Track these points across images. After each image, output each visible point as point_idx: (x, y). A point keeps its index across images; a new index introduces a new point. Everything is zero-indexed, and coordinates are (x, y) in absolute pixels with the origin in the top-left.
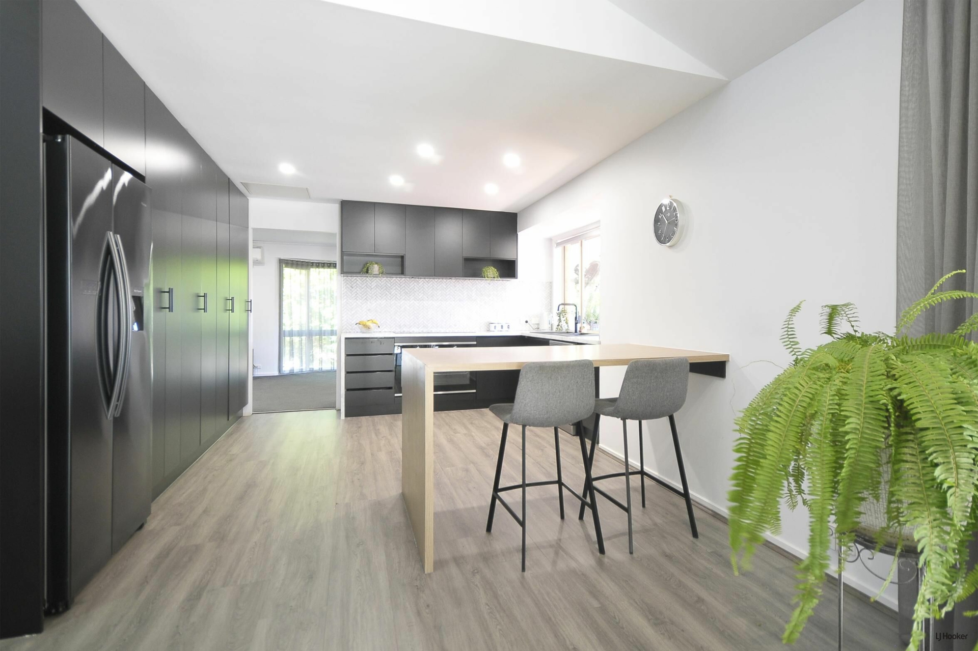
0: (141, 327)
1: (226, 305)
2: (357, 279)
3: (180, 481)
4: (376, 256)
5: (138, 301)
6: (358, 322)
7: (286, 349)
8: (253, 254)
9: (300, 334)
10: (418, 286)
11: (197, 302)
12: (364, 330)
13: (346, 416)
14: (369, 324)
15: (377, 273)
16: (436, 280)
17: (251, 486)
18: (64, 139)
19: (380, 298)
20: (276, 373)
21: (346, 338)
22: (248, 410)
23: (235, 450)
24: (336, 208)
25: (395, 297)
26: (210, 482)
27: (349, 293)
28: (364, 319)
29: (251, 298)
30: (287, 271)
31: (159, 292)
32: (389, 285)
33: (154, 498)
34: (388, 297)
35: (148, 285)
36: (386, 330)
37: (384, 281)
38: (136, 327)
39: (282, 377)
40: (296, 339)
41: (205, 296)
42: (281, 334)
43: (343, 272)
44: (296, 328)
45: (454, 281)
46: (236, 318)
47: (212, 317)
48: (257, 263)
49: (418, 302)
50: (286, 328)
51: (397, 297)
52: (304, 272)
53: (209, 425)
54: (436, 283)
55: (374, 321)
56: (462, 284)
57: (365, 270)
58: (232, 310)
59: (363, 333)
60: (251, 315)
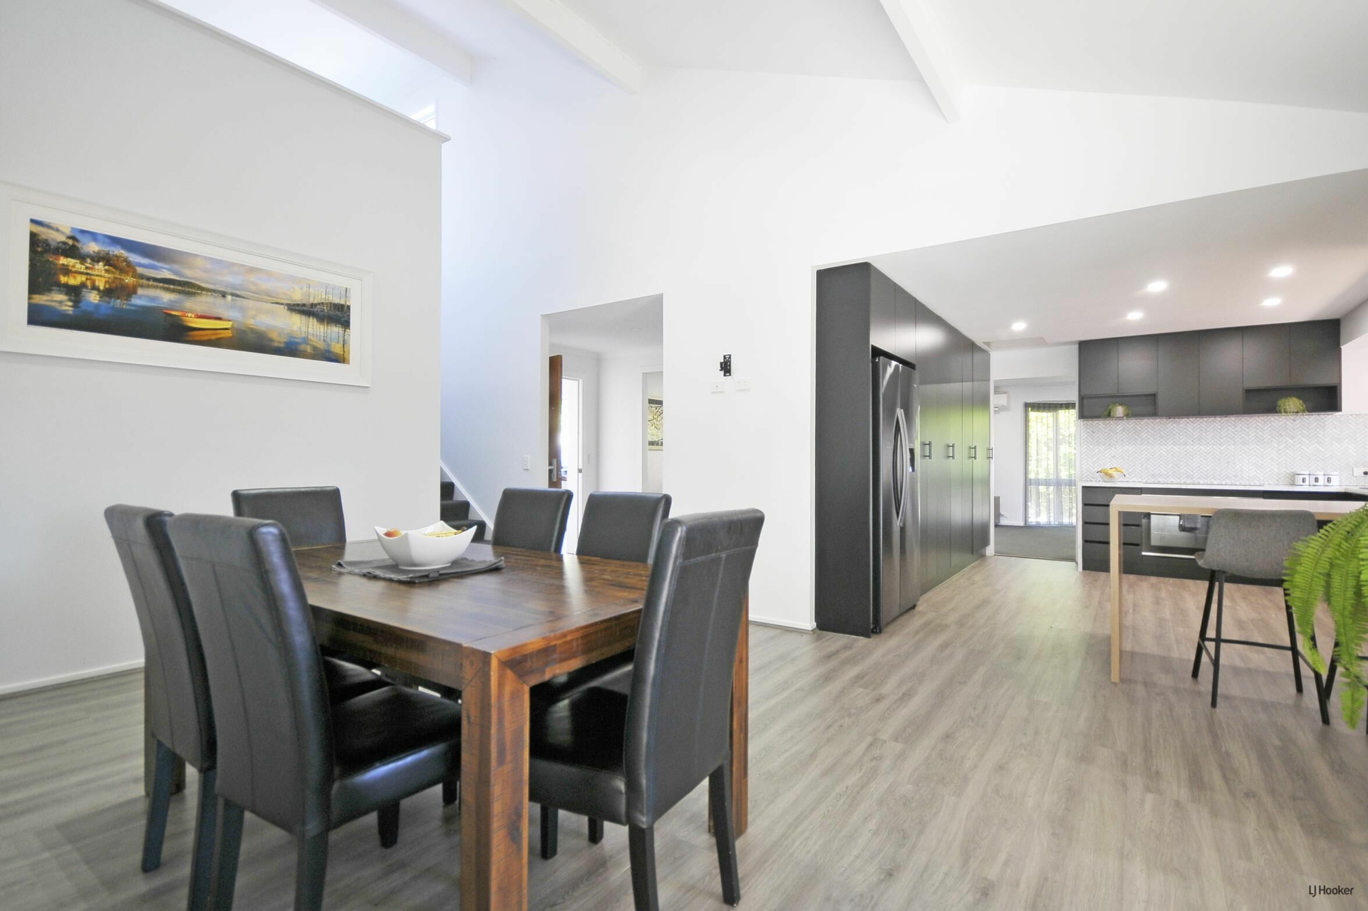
0: (913, 470)
1: (970, 453)
2: (1100, 423)
3: (937, 589)
4: (1120, 398)
5: (912, 451)
6: (1100, 469)
7: (1033, 497)
8: (994, 400)
9: (1047, 483)
10: (1179, 428)
11: (948, 452)
12: (1106, 478)
13: (1084, 568)
14: (1111, 472)
15: (1122, 415)
16: (1205, 419)
17: (985, 602)
18: (879, 360)
19: (1128, 443)
20: (1022, 524)
21: (1083, 487)
22: (990, 550)
23: (977, 578)
24: (1076, 347)
25: (1146, 442)
26: (957, 594)
27: (1090, 439)
28: (1107, 467)
29: (992, 446)
30: (1033, 415)
31: (924, 444)
32: (1139, 428)
33: (921, 595)
34: (1138, 442)
35: (917, 438)
36: (1134, 479)
37: (1133, 423)
38: (910, 470)
39: (1027, 527)
40: (1042, 489)
41: (953, 446)
42: (1027, 483)
43: (1082, 416)
44: (1042, 476)
45: (1233, 419)
46: (978, 466)
47: (958, 465)
48: (1000, 409)
49: (1179, 447)
50: (1032, 476)
51: (1150, 441)
52: (1050, 414)
53: (957, 558)
54: (1205, 424)
55: (1119, 469)
56: (1248, 423)
57: (1107, 413)
58: (975, 458)
59: (1105, 482)
60: (992, 461)
